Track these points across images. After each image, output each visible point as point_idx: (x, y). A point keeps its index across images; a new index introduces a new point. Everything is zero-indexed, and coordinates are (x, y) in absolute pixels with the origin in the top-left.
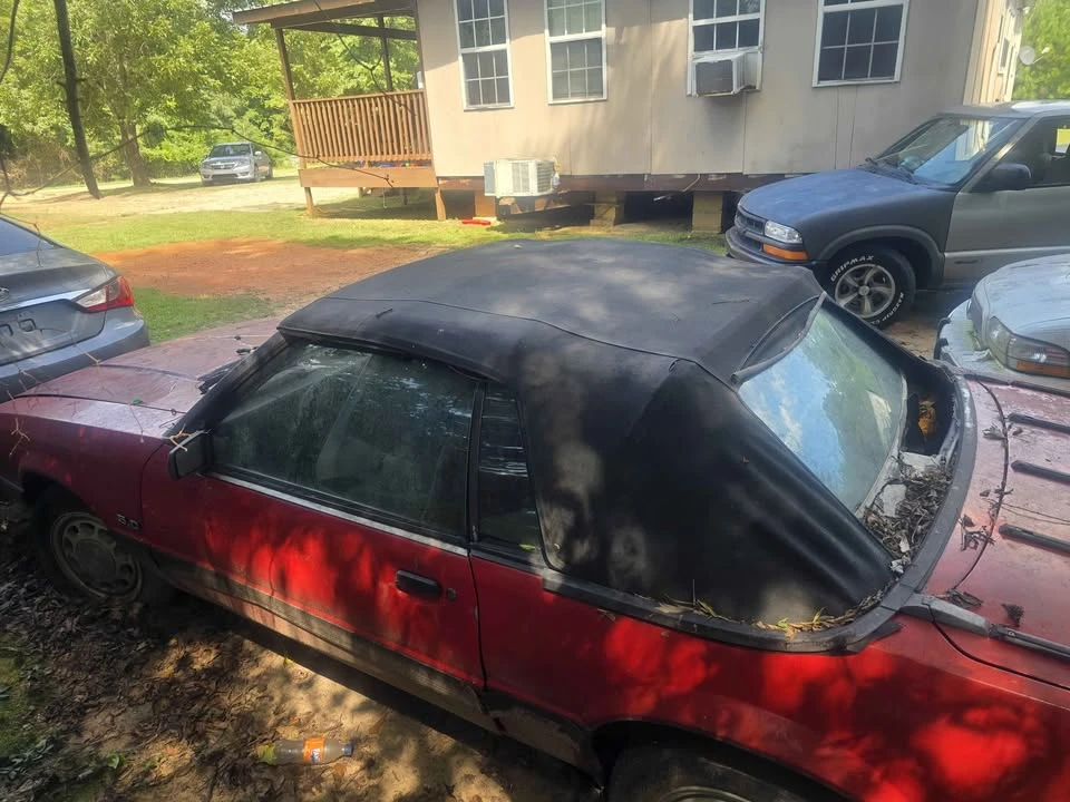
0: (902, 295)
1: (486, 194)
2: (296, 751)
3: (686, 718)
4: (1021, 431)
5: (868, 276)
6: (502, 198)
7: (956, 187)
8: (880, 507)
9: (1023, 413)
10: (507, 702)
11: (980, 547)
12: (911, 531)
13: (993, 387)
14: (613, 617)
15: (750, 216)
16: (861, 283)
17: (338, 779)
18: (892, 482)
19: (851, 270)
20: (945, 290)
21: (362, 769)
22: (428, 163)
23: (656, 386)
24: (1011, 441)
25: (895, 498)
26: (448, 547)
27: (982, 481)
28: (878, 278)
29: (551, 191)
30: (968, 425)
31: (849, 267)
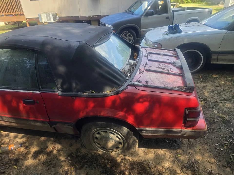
0: (134, 39)
1: (40, 22)
2: (7, 149)
3: (91, 114)
4: (150, 55)
5: (128, 35)
6: (44, 23)
7: (141, 16)
8: (125, 69)
9: (151, 52)
10: (55, 123)
11: (142, 73)
12: (130, 72)
13: (146, 49)
14: (74, 98)
15: (103, 23)
16: (126, 37)
17: (19, 152)
18: (127, 65)
19: (124, 34)
20: (142, 37)
21: (25, 148)
22: (23, 14)
23: (76, 47)
24: (148, 56)
25: (128, 68)
26: (35, 92)
27: (143, 63)
28: (130, 36)
29: (57, 21)
30: (141, 55)
31: (124, 33)
